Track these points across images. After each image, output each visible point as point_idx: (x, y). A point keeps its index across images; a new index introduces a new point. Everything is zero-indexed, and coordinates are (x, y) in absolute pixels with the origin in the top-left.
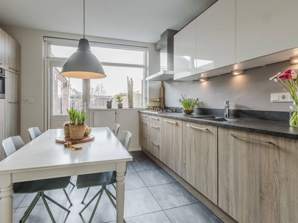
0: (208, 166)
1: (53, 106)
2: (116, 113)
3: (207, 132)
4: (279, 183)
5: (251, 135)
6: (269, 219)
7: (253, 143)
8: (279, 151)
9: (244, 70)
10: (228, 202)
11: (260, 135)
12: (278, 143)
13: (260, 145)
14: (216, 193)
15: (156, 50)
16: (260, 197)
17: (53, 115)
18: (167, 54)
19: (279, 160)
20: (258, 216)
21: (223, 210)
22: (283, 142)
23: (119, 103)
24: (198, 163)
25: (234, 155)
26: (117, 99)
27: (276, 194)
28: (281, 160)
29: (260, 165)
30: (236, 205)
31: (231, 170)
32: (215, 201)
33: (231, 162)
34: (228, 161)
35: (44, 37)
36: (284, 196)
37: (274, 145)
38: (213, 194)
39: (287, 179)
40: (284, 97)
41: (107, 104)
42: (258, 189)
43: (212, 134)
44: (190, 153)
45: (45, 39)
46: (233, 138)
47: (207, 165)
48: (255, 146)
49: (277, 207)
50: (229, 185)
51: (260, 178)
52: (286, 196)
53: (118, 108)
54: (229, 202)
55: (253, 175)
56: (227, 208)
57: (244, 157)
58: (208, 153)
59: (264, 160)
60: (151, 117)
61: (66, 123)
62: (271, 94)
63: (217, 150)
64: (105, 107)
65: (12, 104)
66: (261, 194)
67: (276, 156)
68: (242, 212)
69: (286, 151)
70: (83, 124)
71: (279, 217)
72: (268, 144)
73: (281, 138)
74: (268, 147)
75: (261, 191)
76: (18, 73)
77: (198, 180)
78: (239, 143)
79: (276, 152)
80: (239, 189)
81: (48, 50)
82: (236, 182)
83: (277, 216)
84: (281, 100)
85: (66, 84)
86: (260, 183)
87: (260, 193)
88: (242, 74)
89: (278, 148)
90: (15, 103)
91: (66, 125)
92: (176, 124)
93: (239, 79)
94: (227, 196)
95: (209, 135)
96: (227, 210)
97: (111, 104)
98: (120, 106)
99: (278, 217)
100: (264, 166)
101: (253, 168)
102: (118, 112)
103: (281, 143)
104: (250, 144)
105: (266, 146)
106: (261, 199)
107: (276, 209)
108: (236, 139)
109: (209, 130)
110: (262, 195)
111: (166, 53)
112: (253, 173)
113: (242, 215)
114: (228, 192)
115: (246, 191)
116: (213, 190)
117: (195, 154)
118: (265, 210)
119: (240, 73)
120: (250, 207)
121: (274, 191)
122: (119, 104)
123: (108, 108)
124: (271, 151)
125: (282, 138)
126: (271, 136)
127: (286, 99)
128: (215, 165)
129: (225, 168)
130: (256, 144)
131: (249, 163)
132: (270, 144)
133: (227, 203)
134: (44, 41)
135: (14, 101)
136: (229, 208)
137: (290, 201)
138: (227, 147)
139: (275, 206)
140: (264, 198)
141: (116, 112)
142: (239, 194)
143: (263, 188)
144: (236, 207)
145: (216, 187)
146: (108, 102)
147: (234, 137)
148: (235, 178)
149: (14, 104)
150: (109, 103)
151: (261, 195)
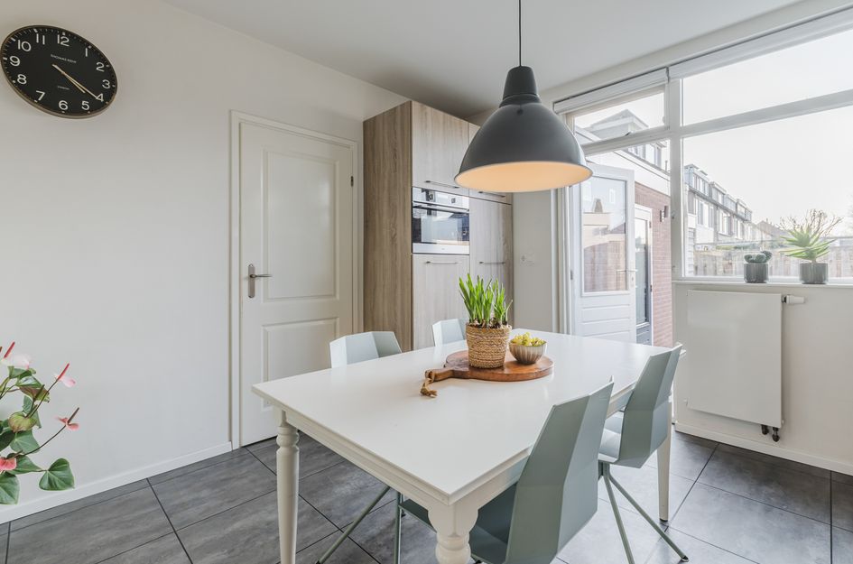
2: (784, 301)
23: (808, 261)
26: (796, 248)
45: (558, 107)
53: (800, 283)
64: (738, 277)
65: (489, 266)
85: (665, 212)
90: (497, 264)
97: (766, 266)
98: (814, 275)
102: (799, 299)
122: (804, 268)
123: (748, 282)
135: (493, 261)
141: (785, 298)
150: (753, 261)
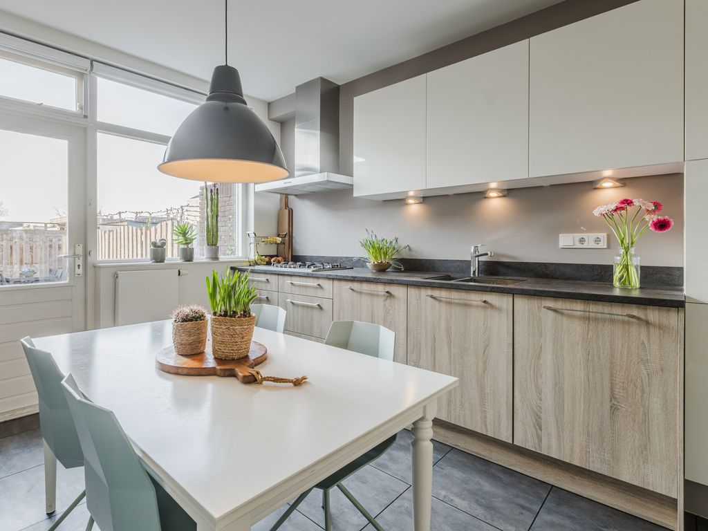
0: (486, 372)
2: (179, 274)
3: (485, 307)
4: (649, 378)
5: (594, 306)
6: (629, 439)
7: (597, 320)
8: (648, 328)
9: (508, 190)
10: (539, 431)
11: (611, 305)
12: (646, 316)
13: (612, 321)
14: (508, 420)
15: (269, 119)
16: (611, 407)
18: (318, 132)
19: (649, 341)
20: (606, 440)
21: (527, 448)
22: (656, 313)
23: (186, 247)
24: (457, 370)
25: (554, 344)
27: (642, 396)
28: (651, 341)
29: (612, 355)
30: (558, 431)
31: (548, 372)
32: (506, 435)
33: (548, 357)
34: (539, 357)
36: (658, 397)
37: (639, 319)
38: (500, 424)
39: (662, 370)
40: (582, 240)
42: (607, 395)
43: (499, 309)
44: (434, 353)
46: (551, 314)
47: (484, 371)
48: (601, 324)
49: (644, 417)
50: (540, 400)
51: (611, 376)
52: (660, 396)
53: (182, 261)
54: (541, 430)
55: (596, 374)
56: (537, 442)
57: (578, 344)
58: (486, 347)
59: (620, 346)
60: (288, 280)
62: (560, 235)
63: (512, 339)
66: (613, 402)
67: (643, 337)
68: (572, 441)
69: (660, 327)
71: (647, 432)
72: (627, 318)
73: (651, 307)
74: (628, 323)
75: (613, 397)
77: (458, 403)
78: (565, 322)
79: (644, 329)
80: (566, 401)
82: (559, 392)
83: (644, 430)
84: (578, 245)
86: (612, 384)
87: (611, 400)
88: (504, 196)
89: (647, 323)
92: (388, 295)
93: (495, 204)
94: (536, 420)
95: (489, 311)
96: (537, 447)
98: (188, 256)
99: (645, 432)
100: (619, 356)
101: (596, 362)
102: (186, 272)
103: (651, 316)
104: (591, 322)
105: (623, 322)
106: (614, 409)
107: (643, 420)
108: (559, 316)
109: (490, 302)
110: (616, 403)
111: (316, 130)
112: (596, 370)
113: (573, 446)
114: (539, 413)
115: (582, 402)
116: (499, 417)
117: (450, 354)
118: (621, 426)
119: (501, 194)
120: (590, 428)
121: (639, 391)
122: (184, 250)
123: (155, 262)
124: (634, 330)
125: (654, 307)
126: (635, 305)
127: (586, 244)
128: (507, 368)
129: (532, 371)
130: (604, 320)
131: (589, 354)
132: (631, 319)
133: (537, 434)
136: (540, 440)
137: (666, 402)
138: (536, 331)
139: (640, 416)
140: (619, 407)
141: (179, 271)
142: (566, 412)
143: (617, 391)
144: (559, 436)
145: (507, 409)
147: (555, 310)
148: (556, 385)
150: (159, 247)
151: (614, 404)
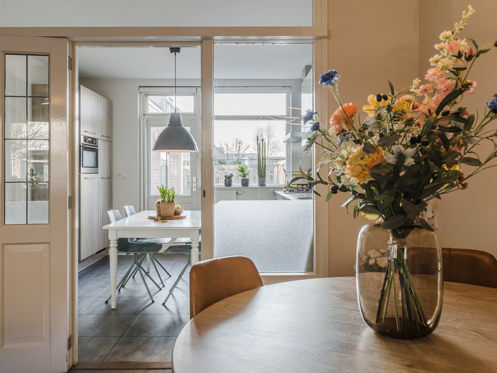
1: (152, 182)
2: (237, 193)
17: (152, 195)
23: (243, 178)
26: (240, 173)
35: (140, 87)
41: (226, 180)
45: (142, 90)
53: (241, 186)
61: (158, 200)
64: (223, 184)
65: (104, 180)
70: (173, 201)
76: (109, 140)
81: (144, 105)
91: (158, 203)
97: (231, 180)
98: (245, 183)
102: (241, 192)
122: (242, 181)
123: (226, 186)
134: (140, 93)
135: (106, 177)
146: (226, 176)
149: (106, 180)
150: (228, 178)
